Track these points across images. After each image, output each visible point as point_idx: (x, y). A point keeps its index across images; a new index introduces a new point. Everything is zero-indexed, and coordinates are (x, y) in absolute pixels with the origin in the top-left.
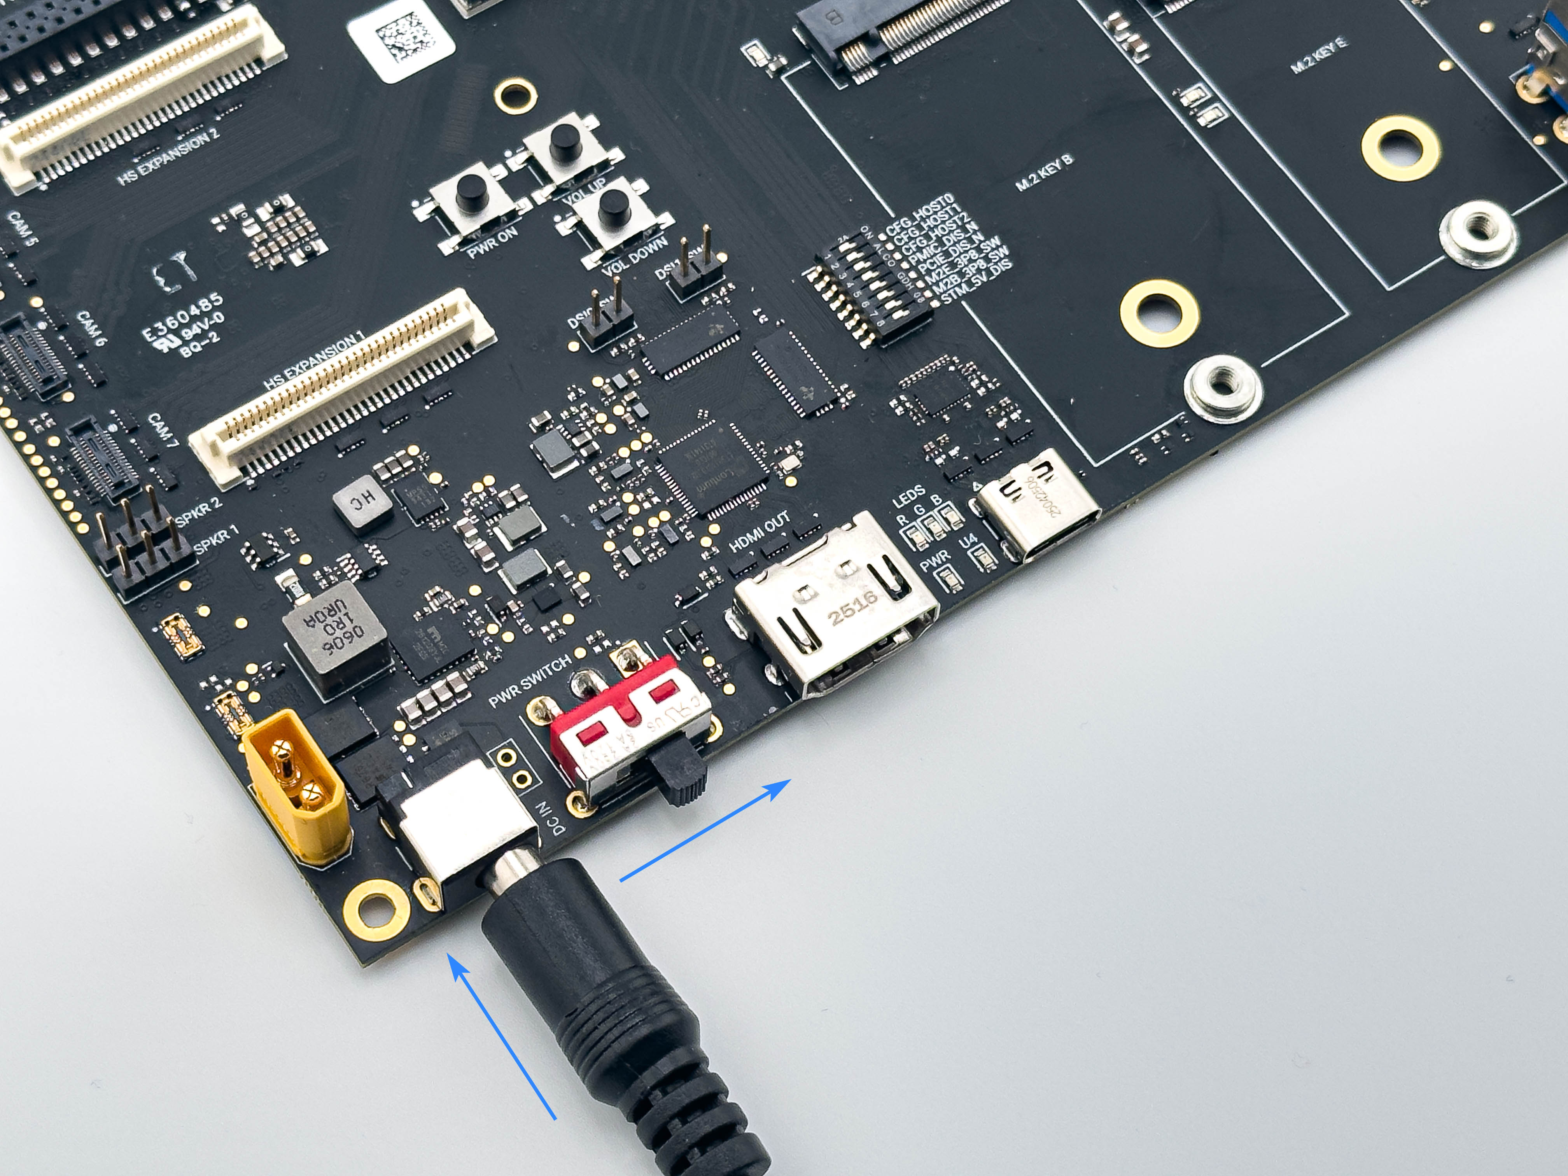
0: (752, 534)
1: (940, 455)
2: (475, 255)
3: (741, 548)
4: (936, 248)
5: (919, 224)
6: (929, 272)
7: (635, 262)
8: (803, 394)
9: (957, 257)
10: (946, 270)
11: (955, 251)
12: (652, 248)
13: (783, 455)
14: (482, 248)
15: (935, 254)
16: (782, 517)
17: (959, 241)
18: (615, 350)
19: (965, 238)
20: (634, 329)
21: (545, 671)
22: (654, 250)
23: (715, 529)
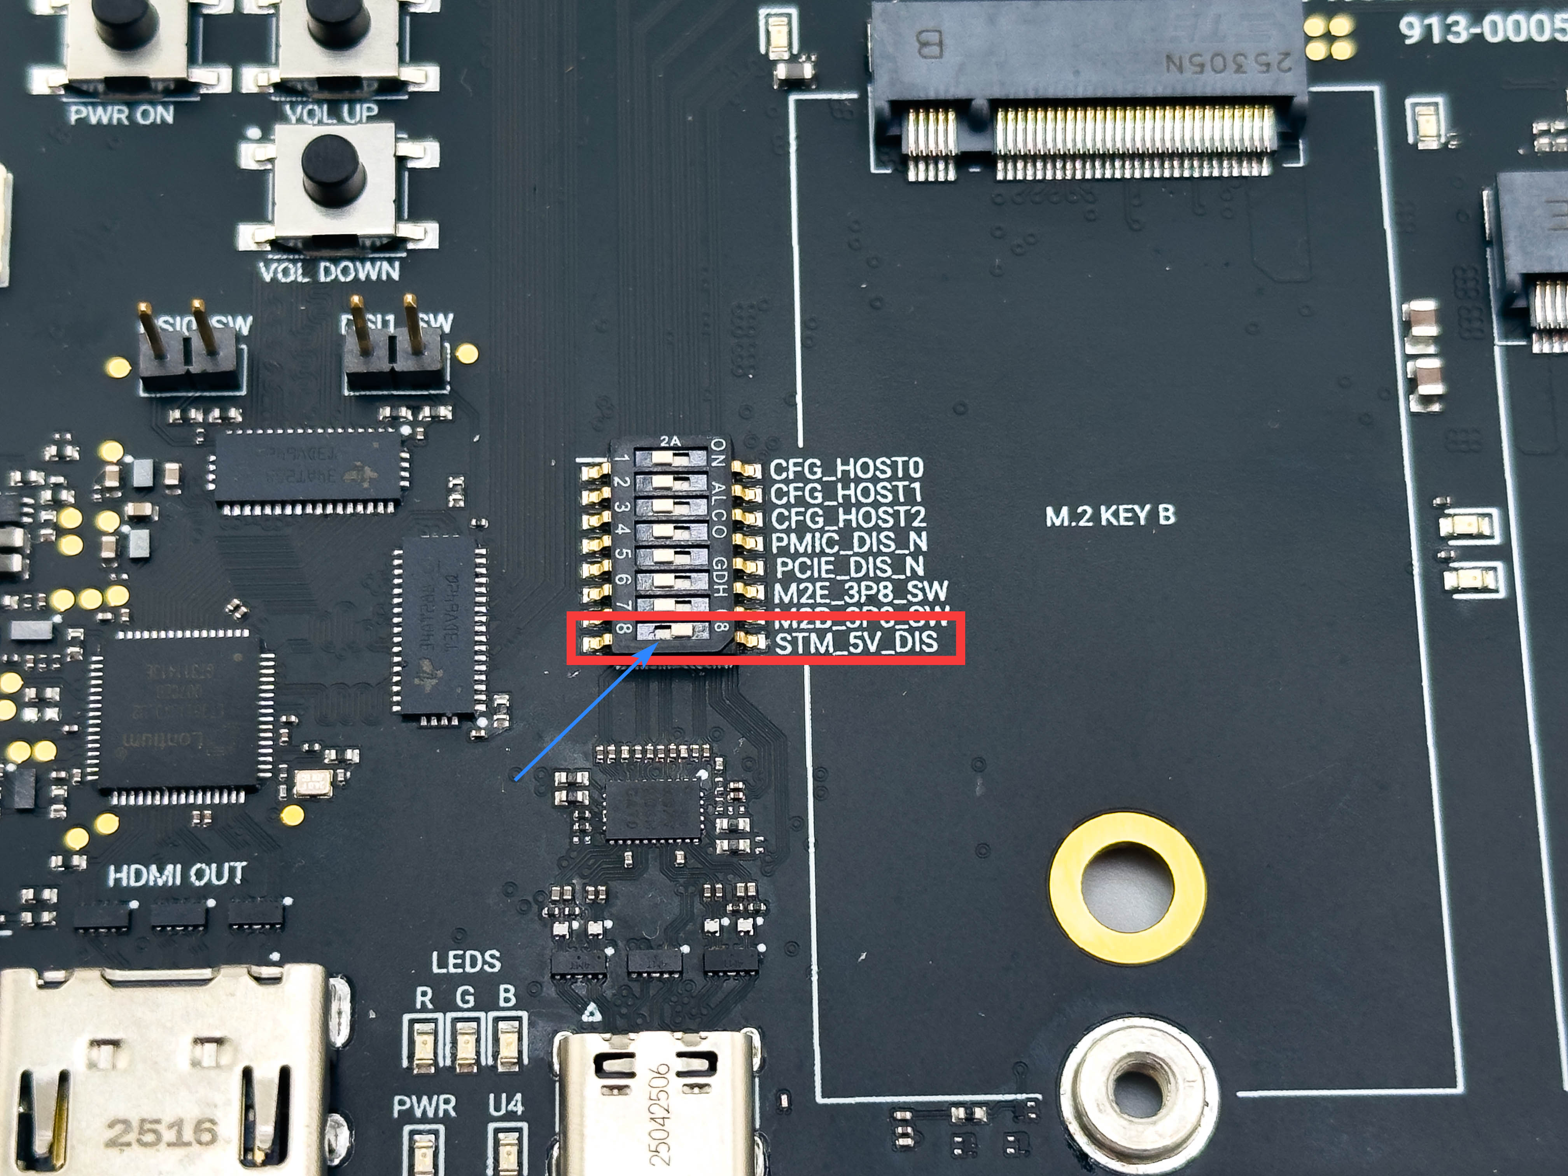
2: (77, 120)
5: (834, 483)
6: (789, 578)
7: (322, 279)
9: (852, 579)
10: (819, 592)
11: (858, 568)
12: (367, 271)
14: (99, 115)
16: (232, 870)
17: (880, 553)
18: (177, 414)
19: (891, 555)
20: (238, 394)
22: (368, 276)
23: (107, 824)
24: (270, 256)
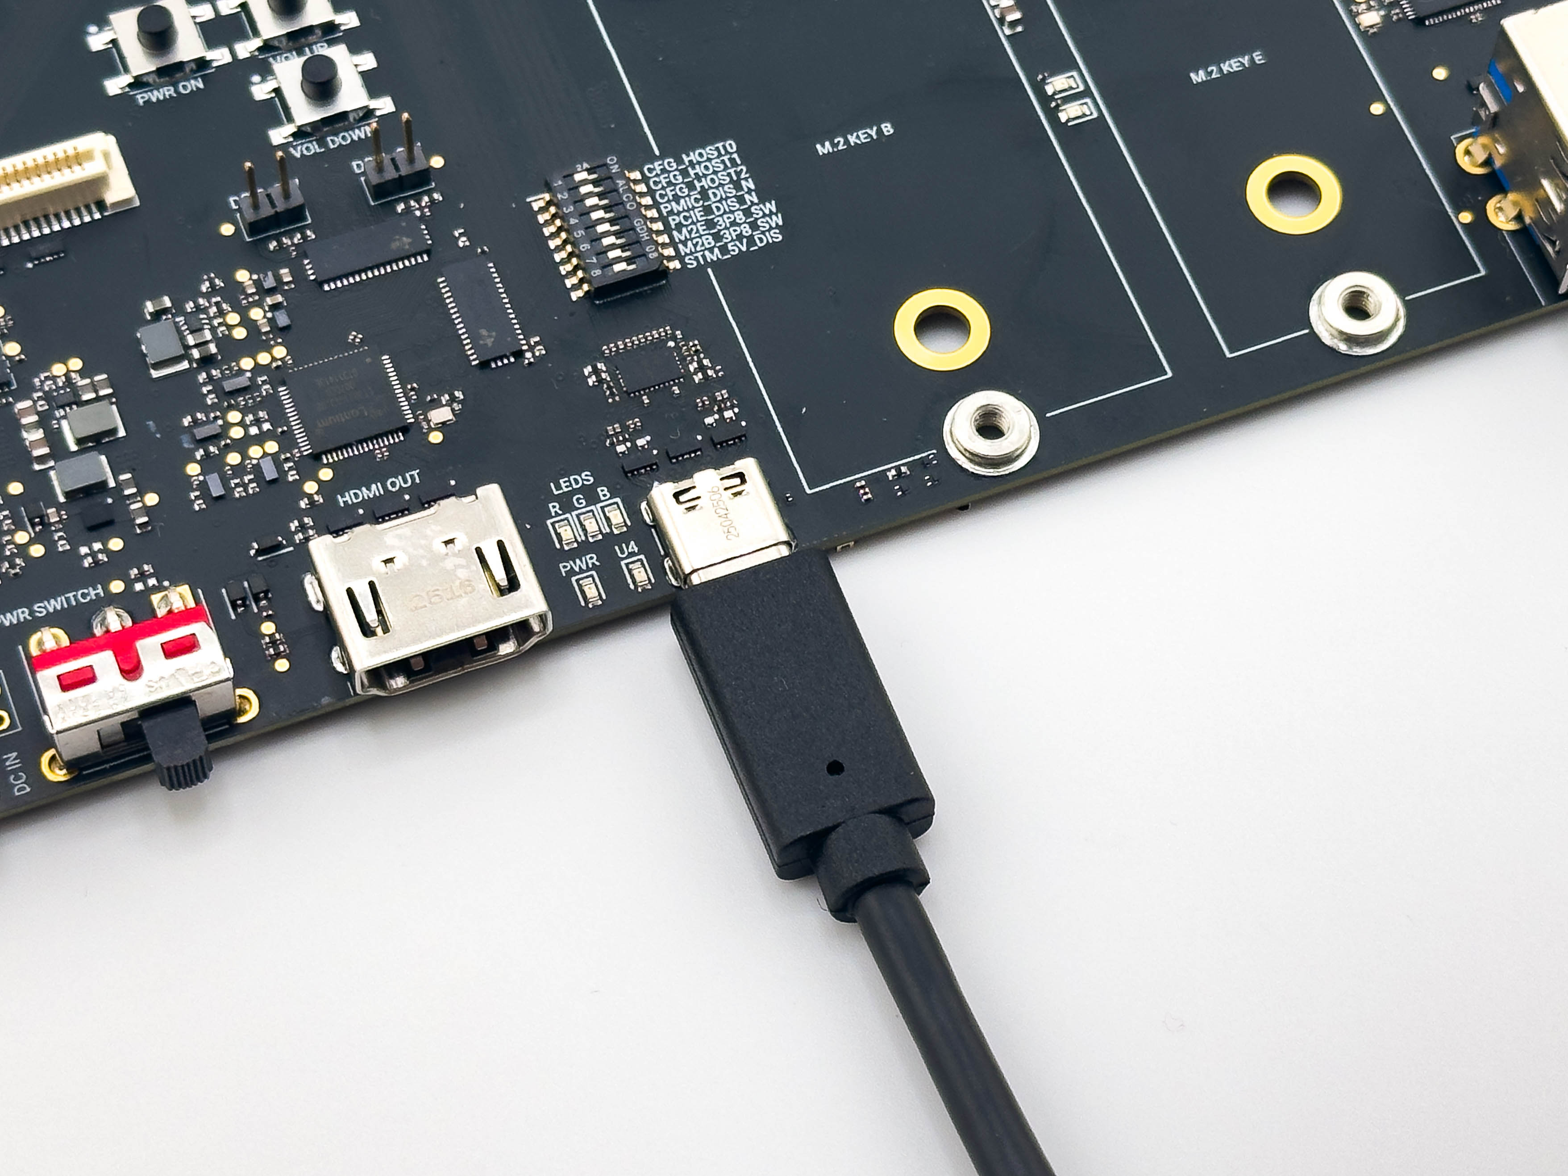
0: (369, 489)
1: (625, 441)
2: (144, 102)
3: (350, 502)
4: (696, 200)
5: (686, 168)
6: (679, 226)
7: (332, 146)
8: (481, 337)
9: (718, 216)
10: (700, 229)
11: (718, 208)
12: (358, 134)
13: (436, 404)
14: (155, 96)
15: (694, 208)
16: (412, 476)
17: (727, 198)
18: (275, 243)
19: (735, 196)
20: (306, 223)
21: (67, 599)
22: (359, 138)
23: (326, 474)
24: (295, 144)
